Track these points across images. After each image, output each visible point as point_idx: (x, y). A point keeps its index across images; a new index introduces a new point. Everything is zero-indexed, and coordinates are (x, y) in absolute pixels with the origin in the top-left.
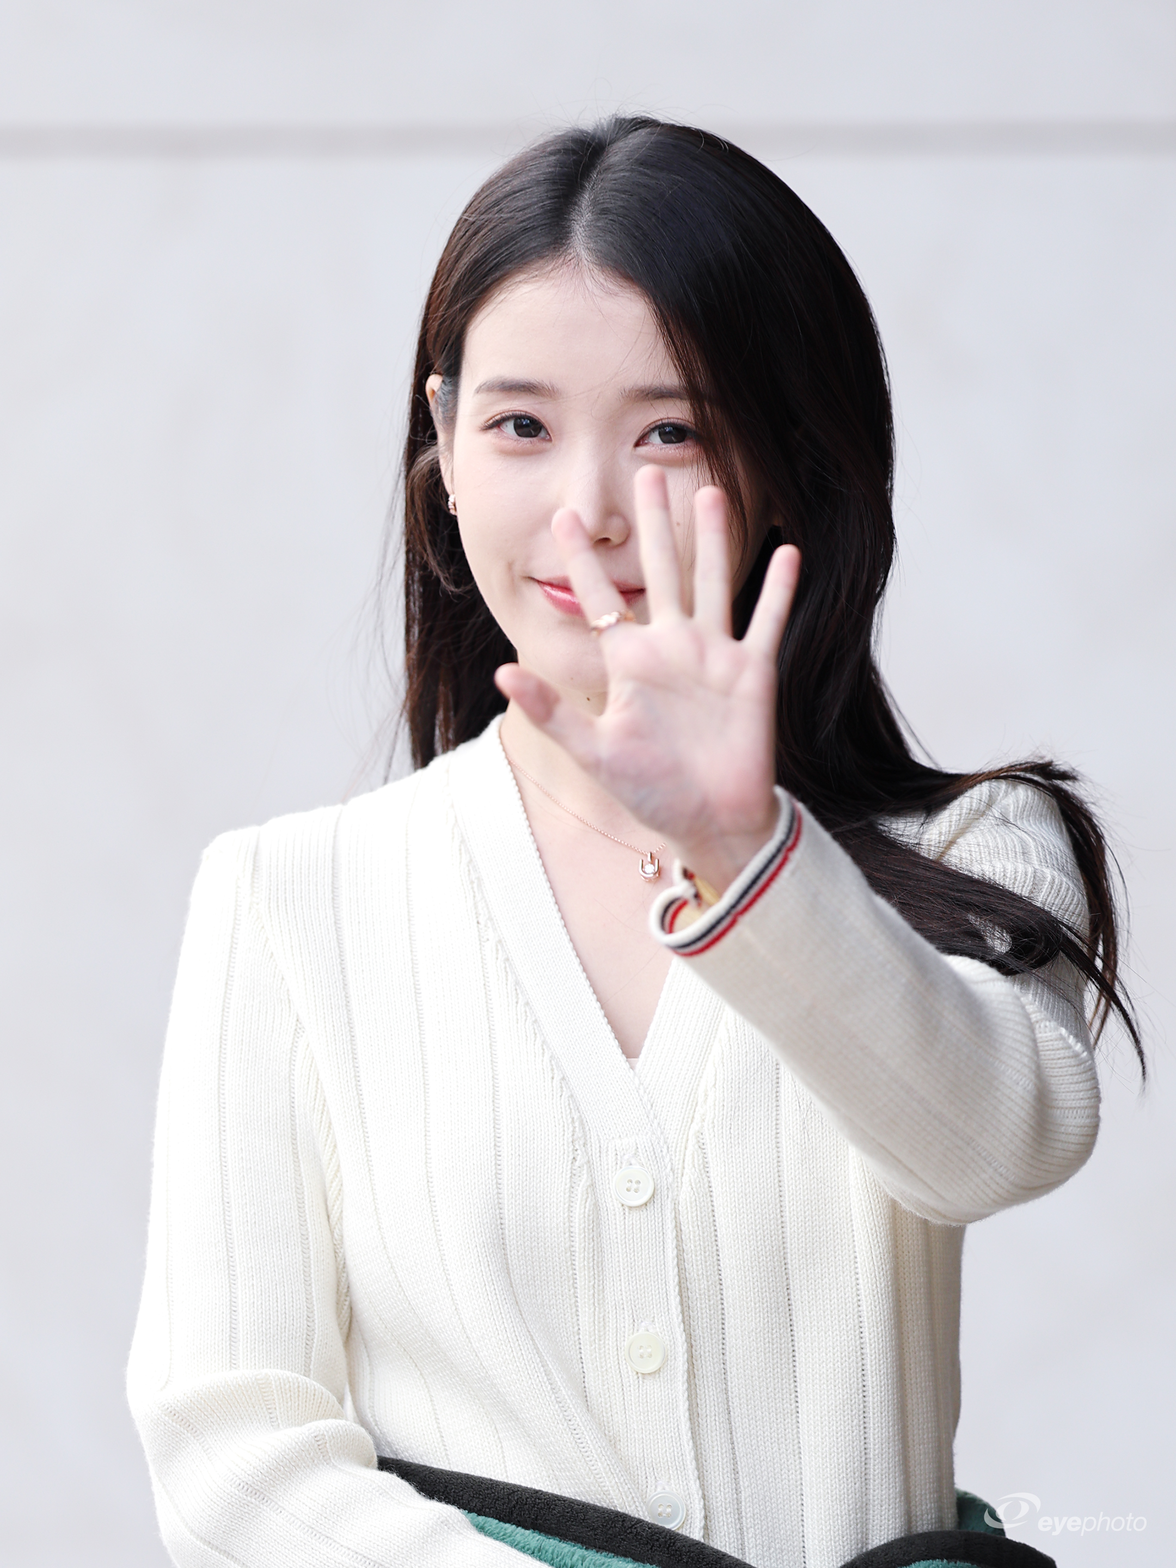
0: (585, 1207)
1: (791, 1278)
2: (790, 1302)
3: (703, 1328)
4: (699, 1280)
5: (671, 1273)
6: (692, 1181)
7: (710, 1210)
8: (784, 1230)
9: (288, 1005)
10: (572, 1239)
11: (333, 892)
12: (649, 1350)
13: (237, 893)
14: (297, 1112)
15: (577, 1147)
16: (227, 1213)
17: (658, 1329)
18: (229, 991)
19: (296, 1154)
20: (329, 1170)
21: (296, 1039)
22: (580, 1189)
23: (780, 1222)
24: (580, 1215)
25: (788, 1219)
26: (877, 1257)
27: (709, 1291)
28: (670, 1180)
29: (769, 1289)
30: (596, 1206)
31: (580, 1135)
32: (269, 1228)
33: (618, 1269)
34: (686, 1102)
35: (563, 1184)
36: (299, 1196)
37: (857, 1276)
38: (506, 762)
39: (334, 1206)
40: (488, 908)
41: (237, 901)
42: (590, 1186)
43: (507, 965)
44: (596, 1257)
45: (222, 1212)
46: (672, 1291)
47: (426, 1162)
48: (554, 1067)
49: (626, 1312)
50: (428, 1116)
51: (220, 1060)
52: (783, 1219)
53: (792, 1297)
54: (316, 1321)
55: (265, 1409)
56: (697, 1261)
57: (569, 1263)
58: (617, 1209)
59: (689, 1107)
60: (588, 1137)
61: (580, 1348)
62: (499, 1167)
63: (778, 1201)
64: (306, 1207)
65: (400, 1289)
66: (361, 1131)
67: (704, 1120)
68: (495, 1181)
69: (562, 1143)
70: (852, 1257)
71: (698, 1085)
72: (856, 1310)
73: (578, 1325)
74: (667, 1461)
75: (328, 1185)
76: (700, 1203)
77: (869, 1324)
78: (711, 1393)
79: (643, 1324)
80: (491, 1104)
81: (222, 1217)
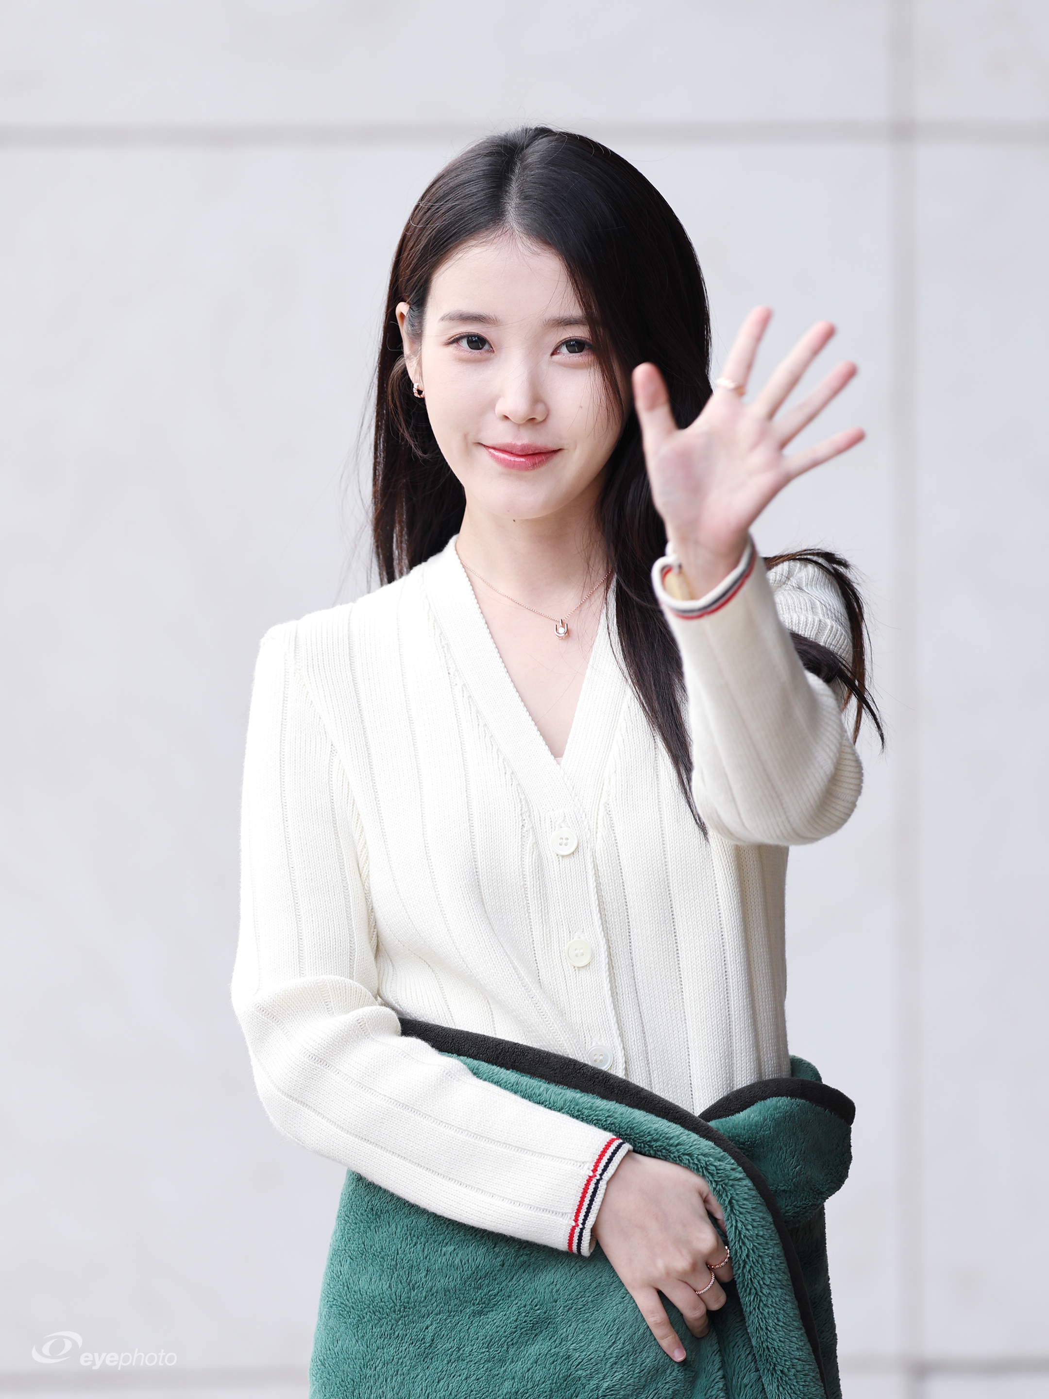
0: (532, 858)
1: (673, 900)
2: (673, 917)
3: (616, 935)
4: (612, 903)
5: (593, 898)
6: (604, 836)
7: (617, 855)
8: (667, 867)
9: (325, 736)
10: (525, 879)
11: (350, 659)
12: (582, 951)
13: (285, 664)
14: (335, 805)
15: (524, 818)
16: (292, 874)
17: (587, 937)
18: (284, 729)
19: (336, 833)
20: (360, 843)
21: (332, 758)
22: (528, 846)
23: (663, 861)
24: (529, 863)
25: (669, 859)
26: (730, 883)
27: (619, 910)
28: (588, 836)
29: (659, 907)
30: (540, 856)
31: (526, 810)
32: (321, 883)
33: (557, 898)
34: (596, 784)
35: (517, 843)
36: (340, 861)
37: (718, 897)
38: (461, 566)
39: (363, 867)
40: (455, 664)
41: (285, 669)
42: (534, 843)
43: (470, 700)
44: (541, 891)
45: (289, 874)
46: (594, 911)
47: (423, 834)
48: (506, 766)
49: (564, 926)
50: (423, 804)
51: (281, 775)
52: (666, 860)
53: (674, 913)
54: (356, 943)
55: (323, 1003)
56: (610, 890)
57: (524, 896)
58: (554, 858)
59: (598, 787)
60: (532, 811)
61: (535, 954)
62: (473, 834)
63: (661, 847)
64: (346, 868)
65: (409, 920)
66: (378, 816)
67: (609, 795)
68: (470, 843)
69: (514, 816)
70: (714, 884)
71: (603, 772)
72: (718, 920)
73: (533, 938)
74: (598, 1025)
75: (359, 854)
76: (610, 851)
77: (727, 929)
78: (625, 979)
79: (576, 934)
80: (465, 792)
81: (289, 877)
